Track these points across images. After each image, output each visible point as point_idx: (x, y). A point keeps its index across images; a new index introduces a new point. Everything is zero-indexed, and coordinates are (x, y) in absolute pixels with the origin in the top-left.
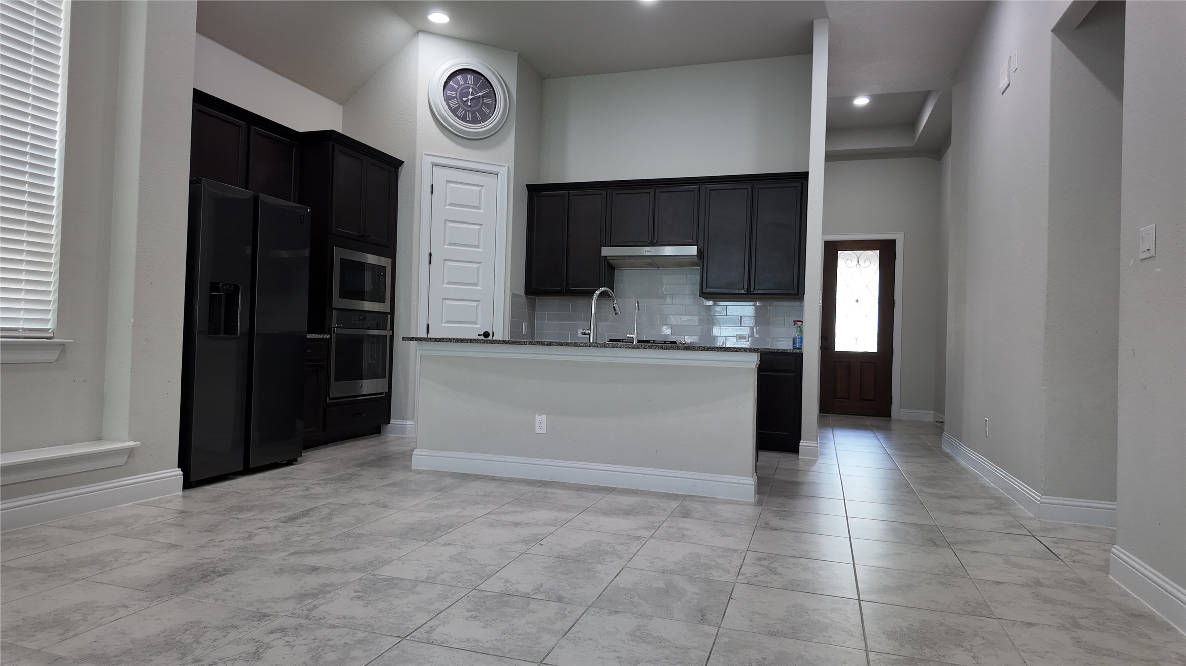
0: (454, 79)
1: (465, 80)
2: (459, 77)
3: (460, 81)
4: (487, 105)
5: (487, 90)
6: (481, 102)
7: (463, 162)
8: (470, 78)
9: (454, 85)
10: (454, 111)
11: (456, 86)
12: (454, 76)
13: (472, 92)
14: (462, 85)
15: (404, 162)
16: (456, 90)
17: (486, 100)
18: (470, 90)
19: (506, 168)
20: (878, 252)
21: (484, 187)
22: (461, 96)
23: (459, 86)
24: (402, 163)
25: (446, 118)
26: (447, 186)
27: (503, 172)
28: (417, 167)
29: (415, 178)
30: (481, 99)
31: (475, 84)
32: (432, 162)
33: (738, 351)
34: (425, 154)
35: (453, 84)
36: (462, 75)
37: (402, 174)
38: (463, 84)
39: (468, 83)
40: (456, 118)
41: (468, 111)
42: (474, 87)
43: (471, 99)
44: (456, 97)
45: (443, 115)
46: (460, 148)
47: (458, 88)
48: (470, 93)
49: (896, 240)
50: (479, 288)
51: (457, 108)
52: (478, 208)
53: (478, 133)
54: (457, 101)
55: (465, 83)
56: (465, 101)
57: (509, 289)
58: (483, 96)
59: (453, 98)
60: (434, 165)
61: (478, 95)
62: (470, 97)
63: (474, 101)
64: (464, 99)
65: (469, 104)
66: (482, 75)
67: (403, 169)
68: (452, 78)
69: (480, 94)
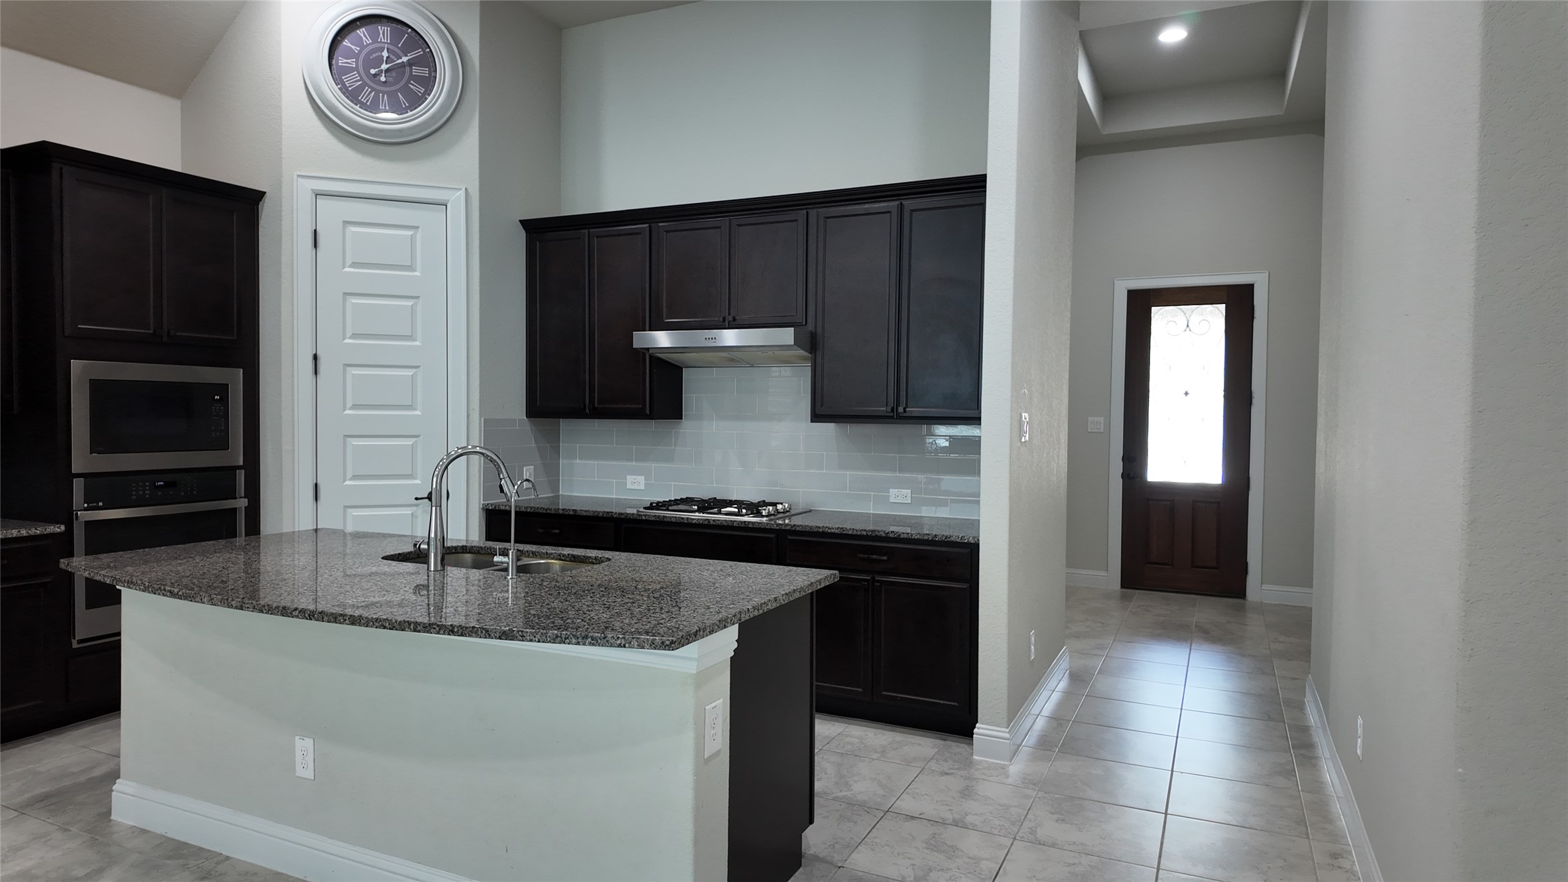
0: (352, 35)
1: (374, 36)
2: (362, 32)
3: (364, 38)
4: (420, 80)
5: (420, 52)
6: (407, 74)
7: (383, 187)
8: (384, 31)
9: (353, 47)
10: (353, 95)
11: (356, 49)
12: (353, 31)
13: (387, 57)
14: (368, 45)
15: (265, 193)
16: (357, 56)
17: (416, 71)
18: (385, 54)
19: (462, 192)
20: (1223, 307)
21: (420, 229)
22: (367, 67)
23: (363, 47)
24: (261, 195)
25: (336, 108)
26: (347, 230)
27: (456, 200)
28: (284, 200)
29: (281, 220)
30: (407, 69)
31: (394, 42)
32: (312, 190)
33: (624, 646)
34: (298, 176)
35: (350, 45)
36: (368, 27)
37: (263, 216)
38: (370, 44)
39: (381, 42)
40: (357, 107)
41: (381, 92)
42: (391, 47)
43: (387, 71)
44: (356, 69)
45: (330, 102)
46: (368, 161)
47: (360, 52)
48: (385, 59)
49: (1255, 285)
50: (418, 413)
51: (359, 89)
52: (411, 268)
53: (400, 131)
54: (360, 75)
55: (375, 40)
56: (375, 75)
57: (478, 412)
58: (411, 63)
59: (352, 69)
60: (318, 194)
61: (400, 61)
62: (384, 67)
63: (394, 74)
64: (373, 71)
65: (383, 79)
66: (410, 27)
67: (265, 204)
68: (347, 35)
69: (405, 59)
